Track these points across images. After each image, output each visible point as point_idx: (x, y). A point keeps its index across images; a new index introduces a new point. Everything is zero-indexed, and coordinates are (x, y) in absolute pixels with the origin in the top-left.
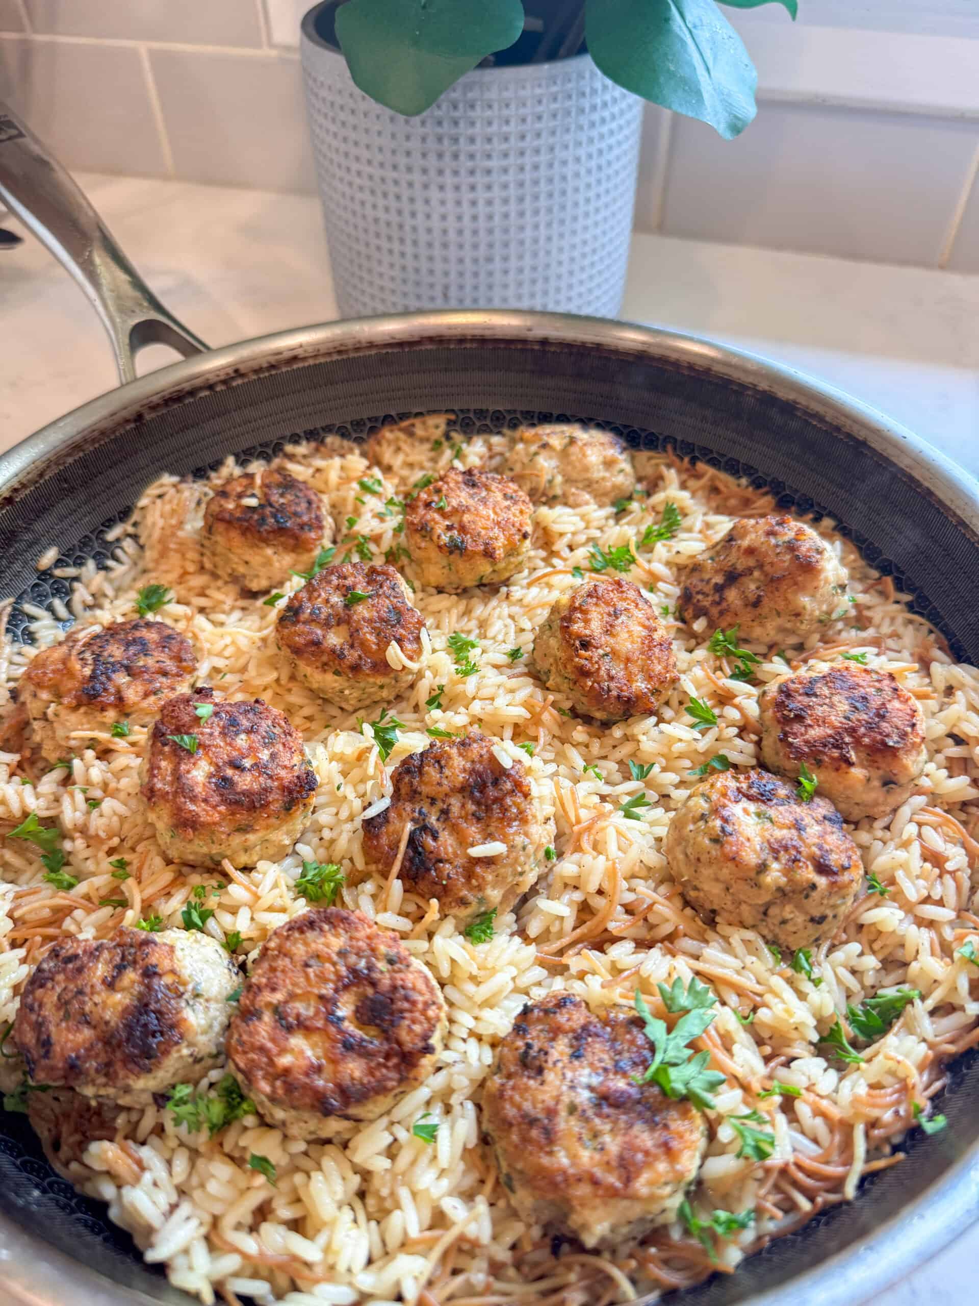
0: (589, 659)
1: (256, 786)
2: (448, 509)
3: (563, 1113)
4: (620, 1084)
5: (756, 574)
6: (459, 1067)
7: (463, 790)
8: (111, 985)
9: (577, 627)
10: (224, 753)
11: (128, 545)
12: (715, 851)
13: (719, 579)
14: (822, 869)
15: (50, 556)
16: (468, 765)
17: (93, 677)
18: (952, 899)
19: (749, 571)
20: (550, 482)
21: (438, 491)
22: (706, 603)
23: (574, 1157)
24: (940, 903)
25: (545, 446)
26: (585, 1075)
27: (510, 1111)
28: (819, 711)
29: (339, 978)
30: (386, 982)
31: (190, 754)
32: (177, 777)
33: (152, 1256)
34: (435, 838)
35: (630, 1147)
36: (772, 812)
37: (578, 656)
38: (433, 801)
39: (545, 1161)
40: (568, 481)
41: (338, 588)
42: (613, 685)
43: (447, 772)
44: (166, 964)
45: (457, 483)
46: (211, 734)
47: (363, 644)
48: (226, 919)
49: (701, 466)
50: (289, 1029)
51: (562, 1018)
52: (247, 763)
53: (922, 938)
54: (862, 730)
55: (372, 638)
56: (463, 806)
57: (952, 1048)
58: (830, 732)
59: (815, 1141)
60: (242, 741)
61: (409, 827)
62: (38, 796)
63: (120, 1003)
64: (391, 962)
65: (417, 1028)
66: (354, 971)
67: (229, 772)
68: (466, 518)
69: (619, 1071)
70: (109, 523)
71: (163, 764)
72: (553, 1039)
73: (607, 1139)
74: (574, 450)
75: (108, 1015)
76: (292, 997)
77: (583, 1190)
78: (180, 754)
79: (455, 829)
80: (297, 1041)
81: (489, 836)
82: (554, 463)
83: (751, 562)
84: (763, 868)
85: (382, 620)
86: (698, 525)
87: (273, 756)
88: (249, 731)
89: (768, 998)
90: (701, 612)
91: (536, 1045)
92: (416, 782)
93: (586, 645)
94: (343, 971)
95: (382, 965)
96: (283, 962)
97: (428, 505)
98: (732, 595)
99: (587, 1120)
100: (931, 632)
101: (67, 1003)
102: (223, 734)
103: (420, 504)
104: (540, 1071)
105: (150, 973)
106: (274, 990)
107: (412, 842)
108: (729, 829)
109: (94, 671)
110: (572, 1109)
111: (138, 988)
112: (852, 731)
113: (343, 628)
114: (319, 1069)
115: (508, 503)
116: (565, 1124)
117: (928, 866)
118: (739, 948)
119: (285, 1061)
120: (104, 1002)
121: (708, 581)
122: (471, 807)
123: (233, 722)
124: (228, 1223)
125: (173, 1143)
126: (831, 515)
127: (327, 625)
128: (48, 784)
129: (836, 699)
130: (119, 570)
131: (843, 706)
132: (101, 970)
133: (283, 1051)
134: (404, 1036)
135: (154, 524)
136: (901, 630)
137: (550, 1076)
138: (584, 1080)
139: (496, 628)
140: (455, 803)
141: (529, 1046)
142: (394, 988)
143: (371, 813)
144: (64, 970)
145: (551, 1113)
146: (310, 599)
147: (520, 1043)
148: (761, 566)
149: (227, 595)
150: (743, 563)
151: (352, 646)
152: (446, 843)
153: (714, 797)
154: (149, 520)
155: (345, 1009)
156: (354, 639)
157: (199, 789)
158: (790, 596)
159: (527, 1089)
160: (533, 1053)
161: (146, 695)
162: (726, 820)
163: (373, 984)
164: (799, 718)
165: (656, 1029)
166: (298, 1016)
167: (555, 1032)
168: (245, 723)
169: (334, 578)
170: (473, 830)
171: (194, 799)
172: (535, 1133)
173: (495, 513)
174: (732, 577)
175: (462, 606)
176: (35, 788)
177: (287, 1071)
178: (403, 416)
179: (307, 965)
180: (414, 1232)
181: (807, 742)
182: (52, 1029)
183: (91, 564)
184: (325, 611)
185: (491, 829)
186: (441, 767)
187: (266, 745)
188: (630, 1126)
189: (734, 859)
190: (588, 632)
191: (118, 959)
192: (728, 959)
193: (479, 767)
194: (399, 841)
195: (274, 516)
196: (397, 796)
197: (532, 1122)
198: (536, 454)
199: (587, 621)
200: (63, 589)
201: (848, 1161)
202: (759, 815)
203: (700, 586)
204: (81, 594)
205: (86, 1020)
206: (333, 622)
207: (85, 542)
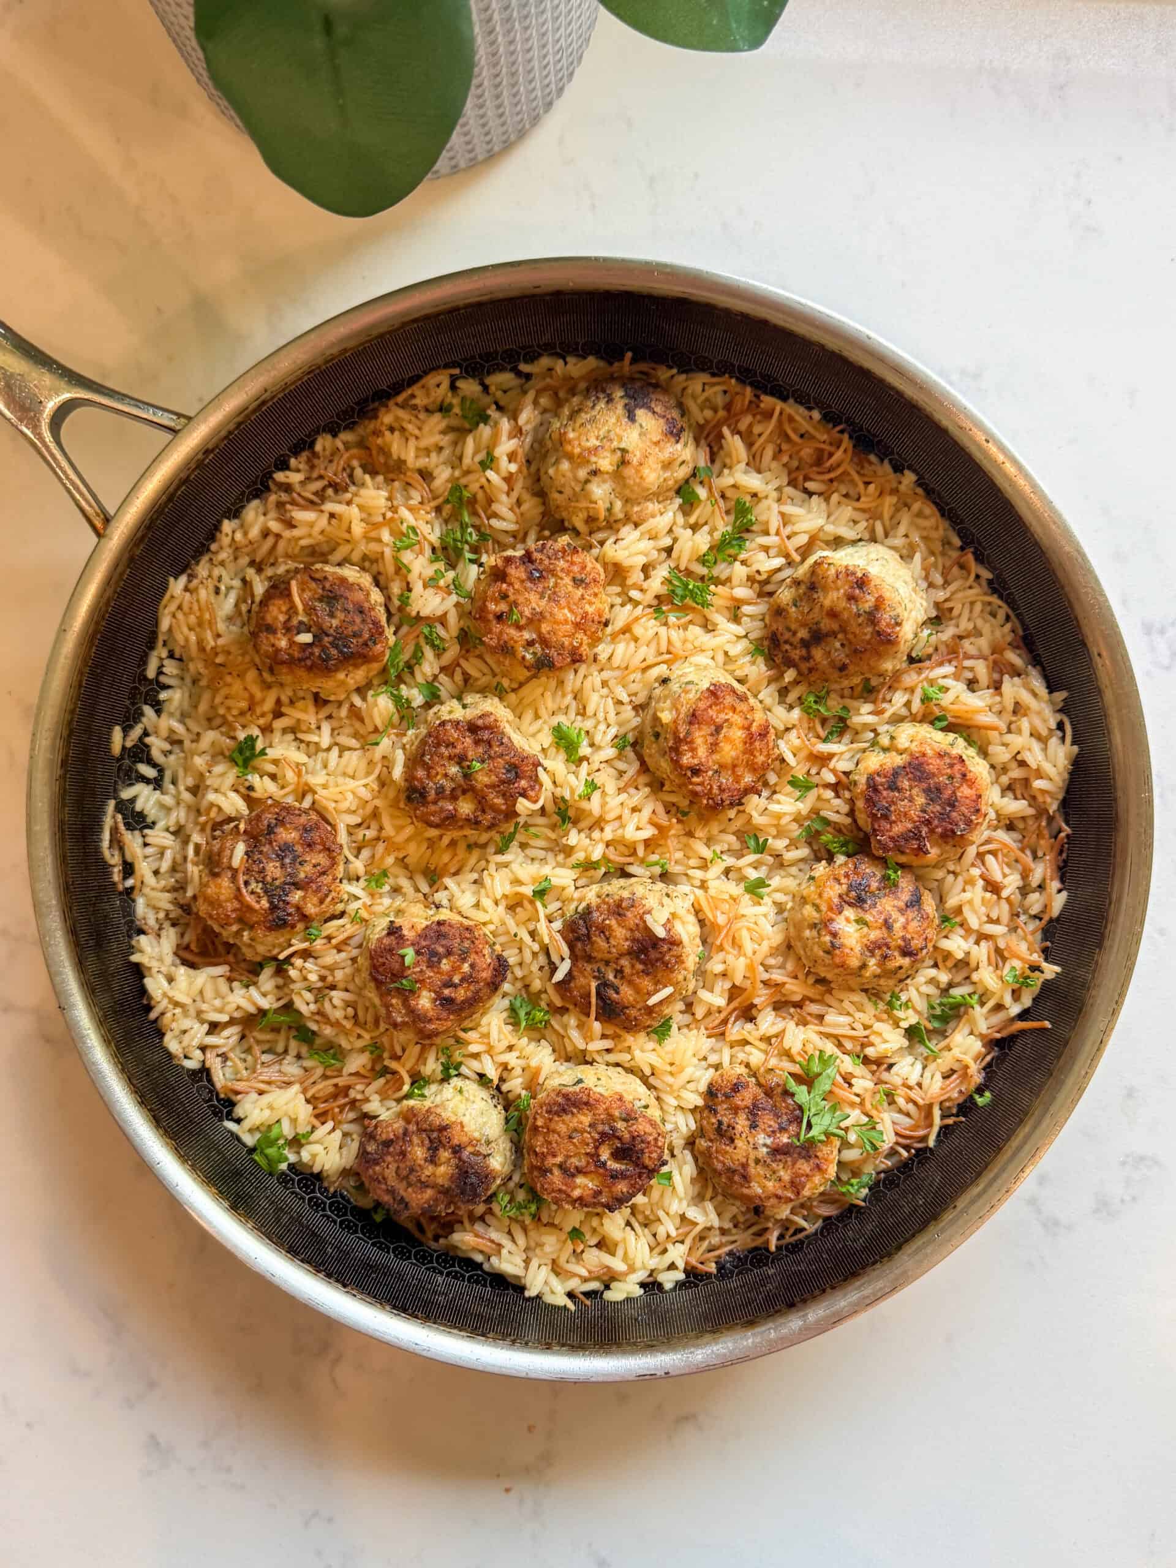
0: (702, 784)
1: (469, 994)
2: (523, 622)
3: (752, 1163)
4: (785, 1139)
5: (840, 636)
6: (675, 1135)
7: (630, 953)
8: (433, 1160)
9: (686, 759)
10: (437, 980)
11: (170, 668)
12: (827, 959)
13: (803, 633)
14: (906, 952)
15: (117, 733)
16: (629, 934)
17: (273, 908)
18: (1005, 917)
19: (834, 634)
20: (609, 510)
21: (504, 596)
22: (796, 654)
23: (764, 1187)
24: (997, 922)
25: (595, 473)
26: (762, 1138)
27: (719, 1166)
28: (903, 805)
29: (596, 1140)
30: (627, 1136)
31: (412, 991)
32: (411, 1011)
33: (531, 1293)
34: (617, 993)
35: (797, 1175)
36: (868, 918)
37: (691, 783)
38: (607, 963)
39: (745, 1191)
40: (627, 501)
41: (450, 758)
42: (725, 796)
43: (613, 942)
44: (465, 1139)
45: (523, 581)
46: (421, 971)
47: (495, 809)
48: (475, 1065)
49: (767, 401)
50: (573, 1176)
51: (737, 1101)
52: (456, 979)
53: (981, 953)
54: (936, 822)
55: (499, 801)
56: (633, 966)
57: (998, 1036)
58: (910, 826)
59: (908, 1115)
60: (445, 965)
61: (594, 985)
62: (264, 995)
63: (446, 1173)
64: (624, 1120)
65: (654, 1155)
66: (603, 1134)
67: (446, 992)
68: (545, 628)
69: (782, 1129)
70: (144, 661)
71: (394, 1001)
72: (736, 1113)
73: (782, 1173)
74: (628, 472)
75: (440, 1181)
76: (568, 1157)
77: (773, 1201)
78: (407, 995)
79: (630, 983)
80: (580, 1180)
81: (659, 984)
82: (607, 486)
83: (835, 626)
84: (864, 966)
85: (503, 782)
86: (775, 523)
87: (472, 966)
88: (449, 953)
89: (873, 1038)
90: (790, 663)
91: (725, 1120)
92: (588, 948)
93: (696, 772)
94: (597, 1136)
95: (620, 1125)
96: (553, 1137)
97: (499, 617)
98: (818, 653)
99: (768, 1166)
100: (1008, 618)
101: (407, 1177)
102: (430, 965)
103: (491, 617)
104: (732, 1140)
105: (457, 1150)
106: (554, 1156)
107: (598, 994)
108: (837, 943)
109: (271, 903)
110: (757, 1161)
111: (453, 1162)
112: (928, 822)
113: (469, 794)
114: (600, 1192)
115: (580, 592)
116: (753, 1170)
117: (988, 895)
118: (851, 1009)
119: (576, 1193)
120: (434, 1174)
121: (795, 633)
122: (640, 967)
123: (434, 953)
124: (562, 1261)
125: (507, 1222)
126: (910, 468)
127: (454, 798)
128: (267, 980)
129: (915, 791)
130: (174, 697)
131: (921, 800)
132: (419, 1153)
133: (575, 1188)
134: (647, 1162)
135: (187, 640)
136: (980, 623)
137: (739, 1143)
138: (761, 1142)
139: (594, 701)
140: (625, 962)
141: (720, 1123)
142: (634, 1138)
143: (559, 976)
144: (389, 1153)
145: (744, 1166)
146: (429, 776)
147: (714, 1120)
148: (843, 629)
149: (305, 711)
150: (827, 625)
151: (484, 811)
152: (627, 993)
153: (824, 908)
154: (180, 639)
155: (605, 1154)
156: (482, 804)
157: (431, 1014)
158: (872, 663)
159: (726, 1152)
160: (724, 1127)
161: (322, 902)
162: (834, 935)
163: (619, 1138)
164: (885, 817)
165: (802, 1094)
166: (577, 1168)
167: (735, 1110)
168: (441, 950)
169: (443, 749)
170: (646, 983)
171: (430, 1021)
172: (737, 1178)
173: (571, 611)
174: (817, 637)
175: (553, 683)
176: (258, 988)
177: (580, 1198)
178: (397, 388)
179: (570, 1137)
180: (674, 1233)
181: (892, 838)
182: (402, 1193)
183: (148, 710)
184: (448, 785)
185: (659, 975)
186: (608, 939)
187: (464, 960)
188: (794, 1164)
189: (843, 965)
190: (696, 761)
191: (427, 1142)
192: (843, 1019)
193: (638, 935)
194: (589, 995)
195: (336, 647)
196: (574, 957)
197: (734, 1172)
198: (587, 481)
199: (693, 750)
200: (140, 752)
201: (931, 1125)
202: (857, 921)
203: (787, 635)
204: (157, 745)
205: (424, 1185)
206: (459, 792)
207: (134, 695)
